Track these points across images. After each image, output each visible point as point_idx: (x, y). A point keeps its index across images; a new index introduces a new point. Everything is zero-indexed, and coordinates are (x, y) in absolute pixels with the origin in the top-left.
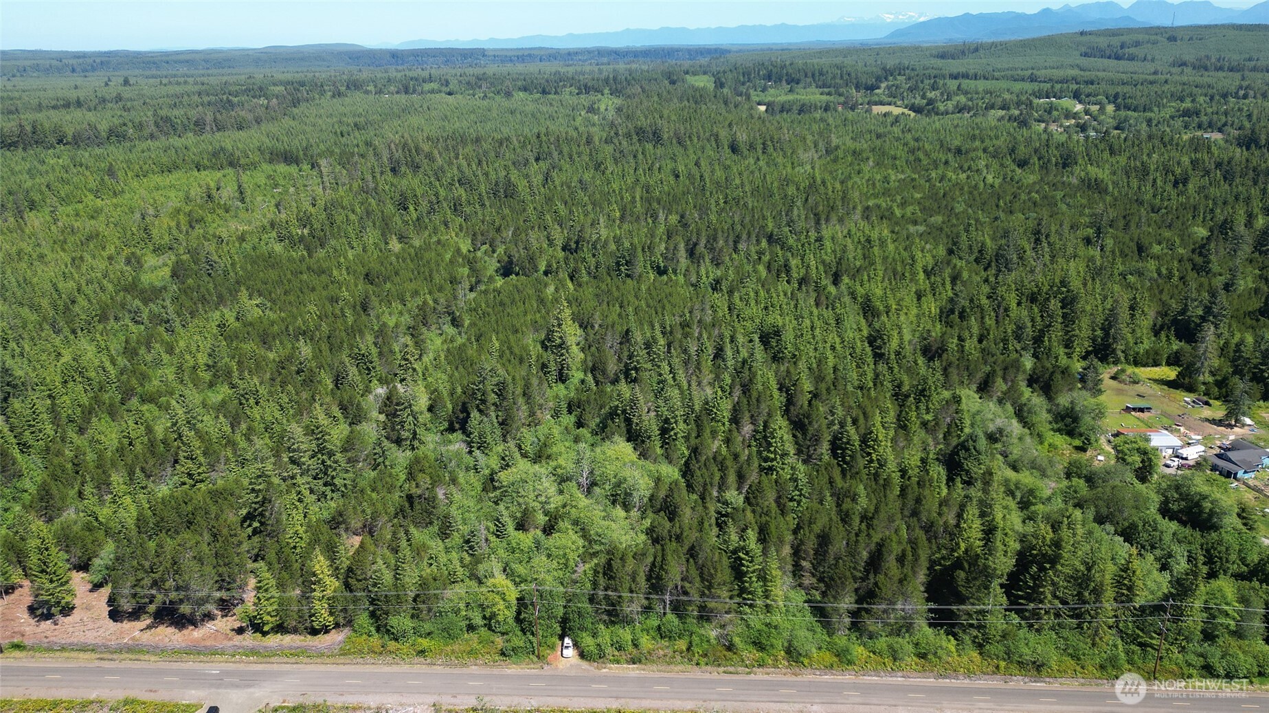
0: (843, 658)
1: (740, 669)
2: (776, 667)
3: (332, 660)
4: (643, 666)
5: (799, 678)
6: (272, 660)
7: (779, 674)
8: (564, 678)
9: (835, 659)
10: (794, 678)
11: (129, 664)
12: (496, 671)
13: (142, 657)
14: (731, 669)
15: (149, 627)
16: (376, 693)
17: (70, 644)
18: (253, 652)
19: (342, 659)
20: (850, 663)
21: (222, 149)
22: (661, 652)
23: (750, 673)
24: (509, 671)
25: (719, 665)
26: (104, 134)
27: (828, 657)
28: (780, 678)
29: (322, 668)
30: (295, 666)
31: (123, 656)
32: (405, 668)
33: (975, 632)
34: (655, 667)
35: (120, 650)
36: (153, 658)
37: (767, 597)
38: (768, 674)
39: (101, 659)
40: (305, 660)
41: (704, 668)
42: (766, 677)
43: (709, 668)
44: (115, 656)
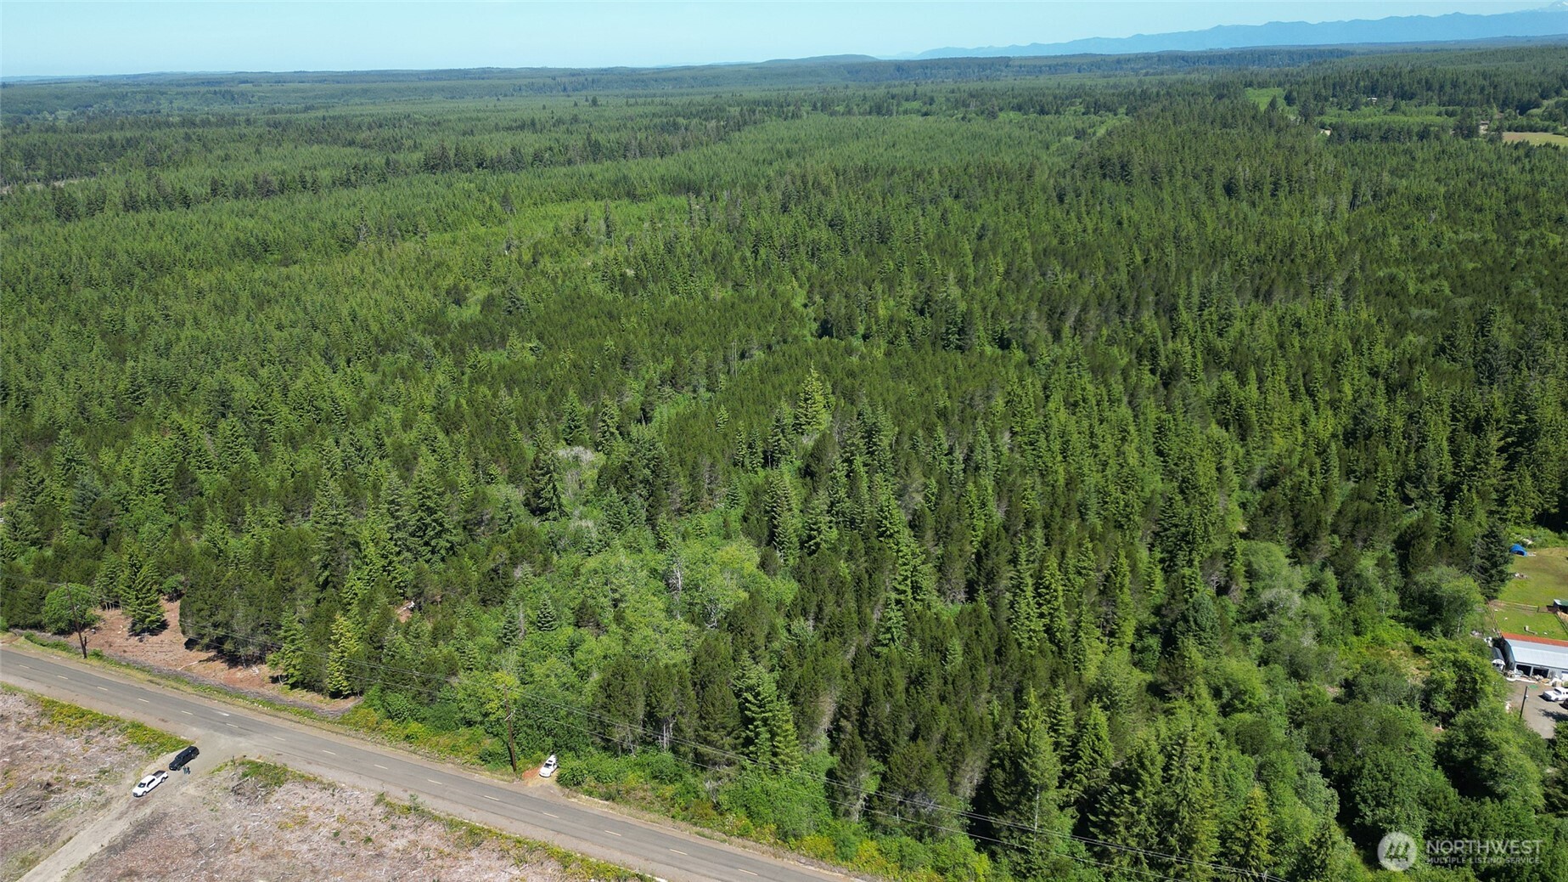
0: (841, 852)
1: (717, 834)
2: (757, 841)
3: (331, 727)
4: (615, 805)
5: (778, 862)
6: (281, 714)
7: (758, 853)
8: (526, 799)
9: (831, 849)
10: (772, 861)
11: (169, 692)
12: (466, 774)
13: (182, 687)
14: (707, 831)
15: (209, 660)
16: (339, 768)
17: (135, 662)
18: (270, 702)
19: (339, 728)
20: (845, 858)
21: (625, 177)
22: (642, 794)
23: (725, 841)
24: (477, 777)
25: (695, 824)
26: (530, 159)
27: (824, 844)
28: (757, 856)
29: (315, 732)
30: (294, 725)
31: (168, 683)
32: (386, 750)
33: (1016, 857)
34: (626, 810)
35: (167, 677)
36: (190, 690)
37: (775, 754)
38: (745, 847)
39: (151, 681)
40: (308, 721)
41: (678, 822)
42: (739, 851)
43: (683, 825)
44: (162, 681)
